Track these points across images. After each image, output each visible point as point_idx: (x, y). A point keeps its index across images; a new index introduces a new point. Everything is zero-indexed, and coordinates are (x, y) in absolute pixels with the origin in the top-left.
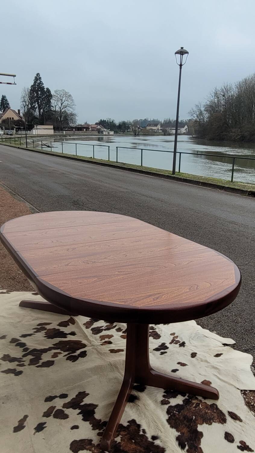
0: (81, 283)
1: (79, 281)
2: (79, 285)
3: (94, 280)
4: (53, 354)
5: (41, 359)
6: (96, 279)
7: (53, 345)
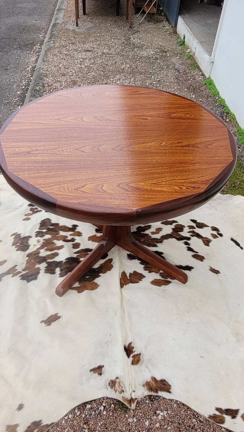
0: (188, 114)
1: (189, 116)
2: (189, 112)
3: (176, 114)
4: (161, 232)
5: (173, 229)
6: (173, 115)
7: (157, 247)
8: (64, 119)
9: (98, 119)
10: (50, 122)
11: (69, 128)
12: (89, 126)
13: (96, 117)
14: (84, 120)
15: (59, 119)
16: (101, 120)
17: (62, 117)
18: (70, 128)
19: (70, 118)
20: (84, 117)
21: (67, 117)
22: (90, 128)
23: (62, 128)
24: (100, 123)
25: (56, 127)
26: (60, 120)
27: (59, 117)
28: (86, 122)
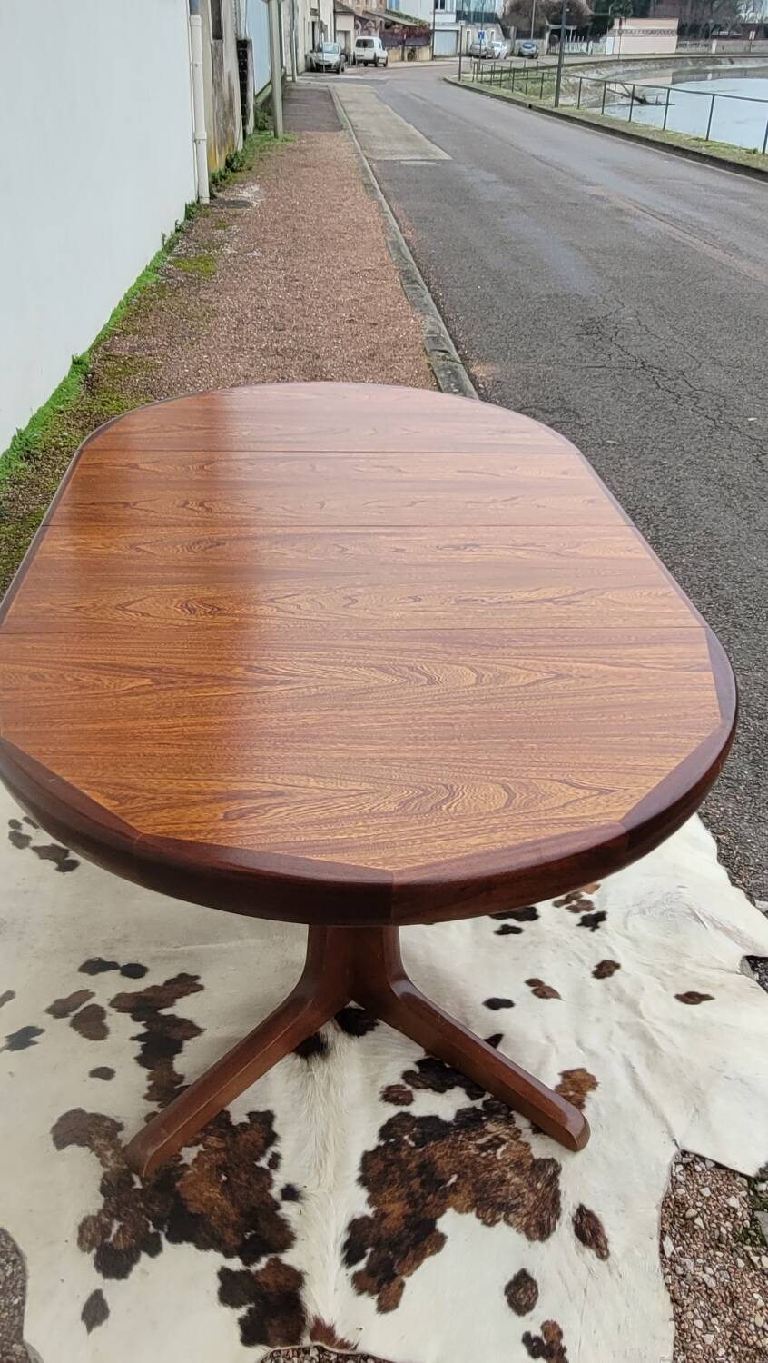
8: (540, 676)
9: (421, 673)
10: (583, 669)
11: (513, 644)
12: (449, 650)
13: (431, 681)
14: (469, 671)
15: (555, 678)
16: (411, 668)
17: (550, 685)
18: (509, 646)
19: (520, 682)
20: (473, 682)
21: (534, 684)
22: (447, 645)
23: (533, 647)
24: (415, 660)
25: (556, 651)
26: (553, 675)
27: (560, 683)
28: (461, 665)
